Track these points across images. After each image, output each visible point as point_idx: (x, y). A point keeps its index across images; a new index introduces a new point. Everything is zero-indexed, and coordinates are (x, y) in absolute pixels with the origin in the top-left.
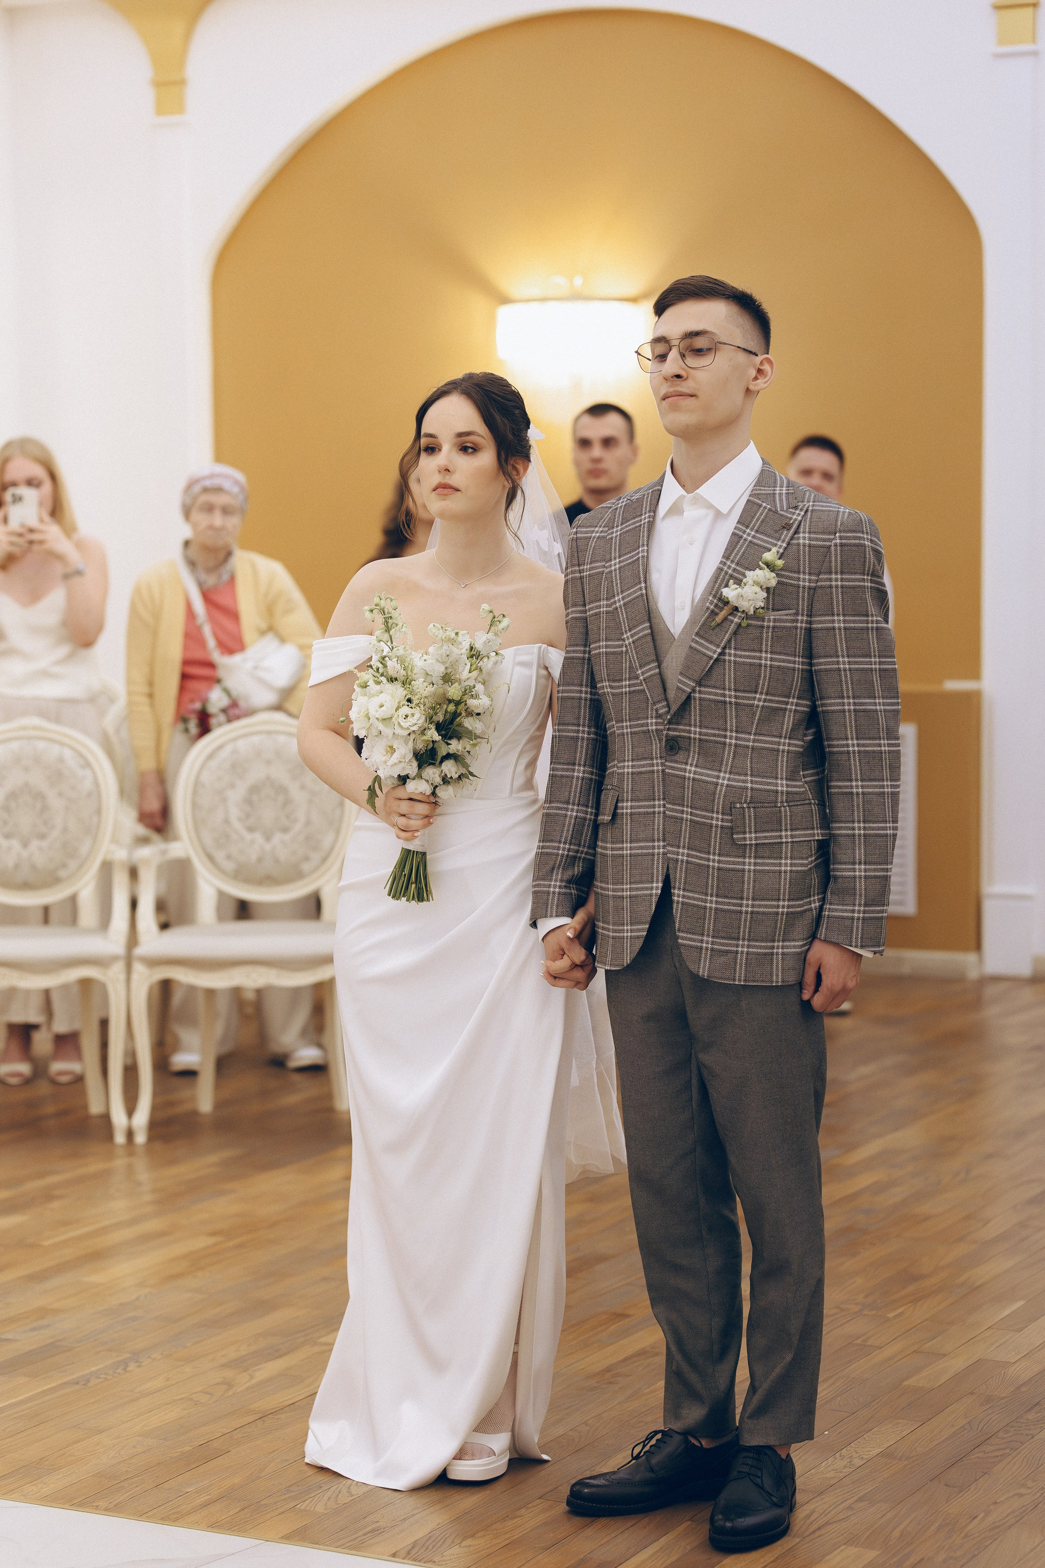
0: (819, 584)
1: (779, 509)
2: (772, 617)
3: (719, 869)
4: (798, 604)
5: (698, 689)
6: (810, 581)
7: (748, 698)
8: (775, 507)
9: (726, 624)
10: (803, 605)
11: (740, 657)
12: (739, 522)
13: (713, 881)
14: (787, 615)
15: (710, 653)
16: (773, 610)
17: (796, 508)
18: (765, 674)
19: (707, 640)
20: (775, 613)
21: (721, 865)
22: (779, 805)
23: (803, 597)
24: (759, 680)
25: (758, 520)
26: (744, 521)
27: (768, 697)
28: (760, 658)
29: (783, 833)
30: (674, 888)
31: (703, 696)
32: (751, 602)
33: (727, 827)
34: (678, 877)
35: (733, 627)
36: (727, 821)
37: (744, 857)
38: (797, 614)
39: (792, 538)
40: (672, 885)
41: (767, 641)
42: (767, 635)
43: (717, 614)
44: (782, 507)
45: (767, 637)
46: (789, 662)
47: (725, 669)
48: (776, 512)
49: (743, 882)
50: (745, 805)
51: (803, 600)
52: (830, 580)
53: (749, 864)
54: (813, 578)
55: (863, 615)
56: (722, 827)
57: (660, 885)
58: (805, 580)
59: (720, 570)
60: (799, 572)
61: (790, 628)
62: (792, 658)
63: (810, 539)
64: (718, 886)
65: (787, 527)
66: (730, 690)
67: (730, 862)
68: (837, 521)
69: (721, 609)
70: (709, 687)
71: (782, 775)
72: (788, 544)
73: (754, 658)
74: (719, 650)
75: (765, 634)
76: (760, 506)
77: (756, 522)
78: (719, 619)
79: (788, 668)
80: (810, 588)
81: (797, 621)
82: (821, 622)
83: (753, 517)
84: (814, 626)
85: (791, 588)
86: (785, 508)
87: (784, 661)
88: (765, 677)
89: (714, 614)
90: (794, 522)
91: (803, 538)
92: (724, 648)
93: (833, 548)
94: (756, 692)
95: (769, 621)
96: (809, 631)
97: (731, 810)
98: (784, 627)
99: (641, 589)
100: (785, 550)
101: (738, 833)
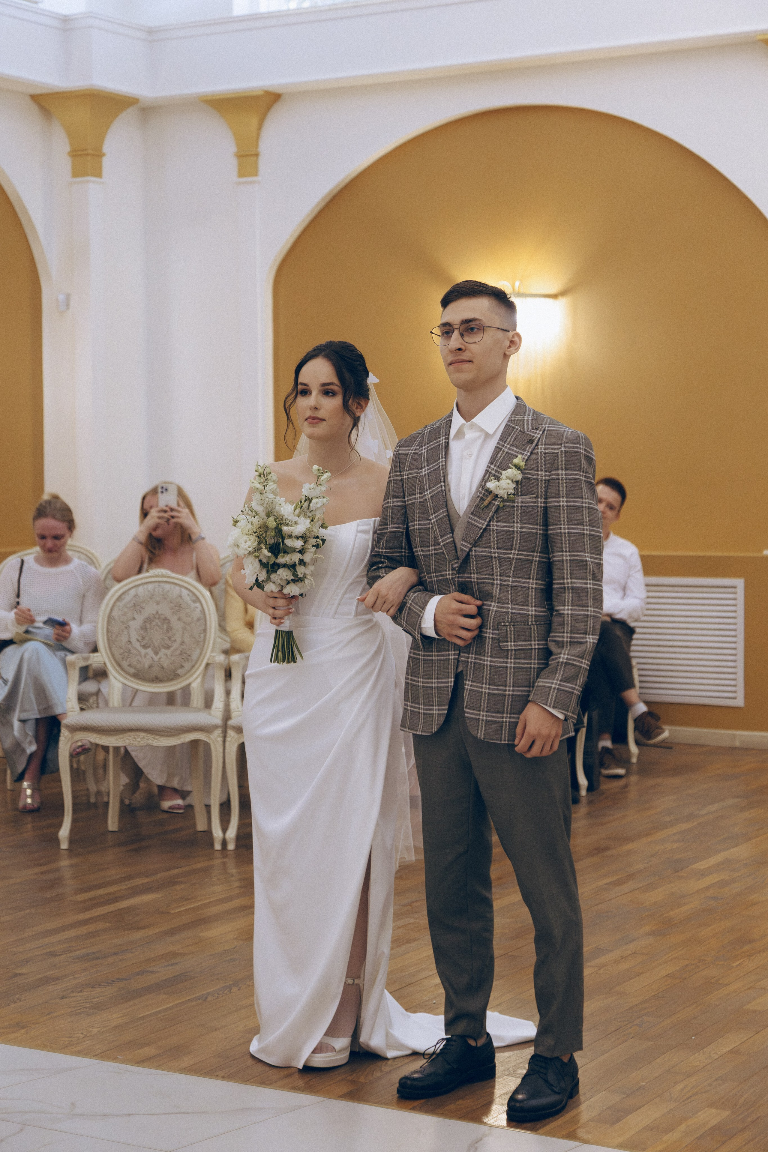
0: (551, 477)
1: (526, 431)
2: (520, 500)
3: (491, 666)
4: (538, 492)
5: (473, 549)
6: (545, 476)
7: (507, 554)
8: (524, 428)
9: (490, 507)
10: (541, 492)
11: (500, 526)
12: (500, 439)
13: (487, 674)
14: (530, 498)
15: (480, 525)
16: (521, 495)
17: (537, 429)
18: (517, 537)
19: (478, 517)
20: (523, 497)
21: (492, 664)
22: (530, 623)
23: (541, 486)
24: (513, 541)
25: (512, 437)
26: (503, 438)
27: (520, 552)
28: (513, 527)
29: (533, 642)
30: (466, 680)
31: (477, 553)
32: (505, 490)
33: (495, 639)
35: (494, 508)
36: (496, 634)
37: (507, 658)
38: (537, 497)
39: (534, 449)
40: (465, 678)
41: (517, 516)
42: (517, 512)
43: (484, 500)
44: (528, 428)
45: (517, 513)
46: (533, 529)
47: (490, 535)
48: (524, 432)
49: (507, 675)
50: (507, 624)
51: (541, 488)
52: (558, 474)
53: (510, 663)
54: (548, 473)
55: (579, 498)
56: (492, 638)
57: (453, 680)
58: (542, 475)
59: (487, 471)
60: (538, 470)
61: (533, 507)
62: (536, 527)
63: (545, 449)
64: (490, 678)
65: (531, 442)
66: (494, 548)
67: (498, 662)
68: (563, 437)
69: (487, 496)
70: (480, 547)
71: (532, 603)
72: (532, 453)
73: (509, 527)
74: (486, 523)
75: (516, 511)
76: (514, 428)
77: (511, 439)
78: (486, 503)
79: (534, 533)
80: (545, 480)
81: (537, 502)
82: (553, 502)
83: (509, 436)
84: (549, 505)
85: (533, 481)
86: (530, 429)
87: (529, 528)
88: (517, 539)
89: (482, 500)
90: (535, 439)
91: (541, 449)
92: (490, 521)
93: (560, 454)
94: (511, 549)
95: (518, 502)
96: (546, 509)
97: (498, 627)
98: (529, 506)
99: (441, 486)
100: (529, 456)
101: (503, 642)
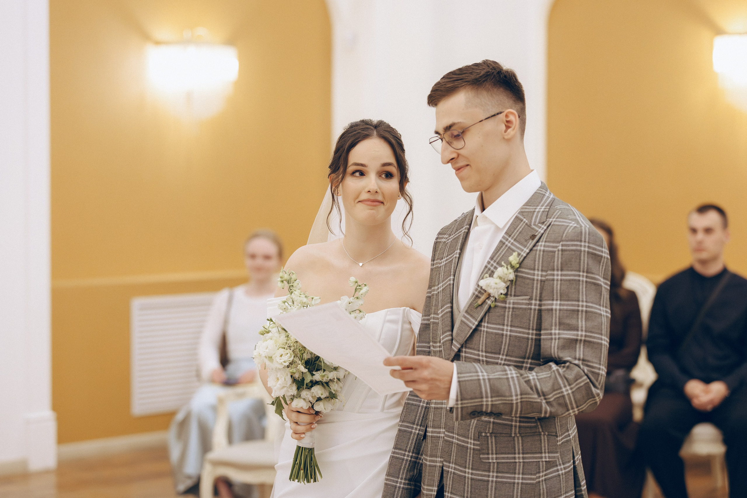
0: (547, 277)
1: (532, 224)
2: (512, 301)
3: (472, 479)
4: (533, 292)
5: (464, 350)
6: (542, 276)
7: (495, 358)
8: (531, 222)
9: (483, 306)
10: (536, 292)
11: (490, 328)
12: (506, 233)
13: (468, 487)
14: (522, 300)
15: (471, 325)
16: (515, 296)
17: (543, 223)
18: (506, 341)
19: (471, 316)
20: (516, 298)
21: (473, 477)
22: (513, 435)
23: (537, 287)
24: (501, 345)
25: (517, 231)
26: (509, 233)
27: (508, 358)
28: (503, 330)
29: (517, 456)
30: (446, 491)
31: (467, 355)
32: (495, 290)
33: (477, 450)
34: (448, 484)
35: (486, 307)
36: (477, 445)
37: (489, 471)
38: (531, 299)
39: (534, 246)
40: (445, 489)
41: (508, 318)
42: (508, 314)
43: (479, 298)
44: (535, 222)
45: (508, 315)
46: (524, 333)
47: (480, 336)
48: (529, 226)
49: (488, 490)
50: (488, 435)
51: (537, 289)
52: (553, 275)
53: (493, 477)
54: (544, 273)
55: (575, 301)
56: (474, 449)
57: (436, 489)
58: (538, 275)
59: (486, 267)
60: (534, 270)
61: (525, 309)
62: (527, 331)
63: (545, 246)
64: (471, 492)
65: (533, 237)
66: (482, 351)
67: (480, 475)
68: (564, 233)
69: (482, 294)
70: (471, 348)
72: (531, 250)
73: (499, 329)
74: (476, 323)
75: (507, 313)
76: (522, 221)
77: (516, 233)
78: (480, 301)
79: (523, 338)
80: (541, 281)
81: (531, 304)
82: (547, 304)
83: (515, 229)
84: (543, 307)
85: (528, 281)
86: (537, 224)
87: (520, 332)
88: (505, 343)
89: (477, 297)
90: (538, 234)
91: (541, 246)
92: (481, 321)
93: (557, 253)
94: (499, 354)
95: (510, 303)
96: (540, 311)
97: (479, 438)
98: (521, 308)
99: (450, 280)
100: (528, 254)
101: (483, 454)
